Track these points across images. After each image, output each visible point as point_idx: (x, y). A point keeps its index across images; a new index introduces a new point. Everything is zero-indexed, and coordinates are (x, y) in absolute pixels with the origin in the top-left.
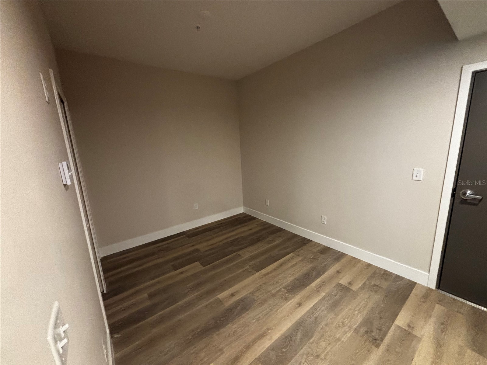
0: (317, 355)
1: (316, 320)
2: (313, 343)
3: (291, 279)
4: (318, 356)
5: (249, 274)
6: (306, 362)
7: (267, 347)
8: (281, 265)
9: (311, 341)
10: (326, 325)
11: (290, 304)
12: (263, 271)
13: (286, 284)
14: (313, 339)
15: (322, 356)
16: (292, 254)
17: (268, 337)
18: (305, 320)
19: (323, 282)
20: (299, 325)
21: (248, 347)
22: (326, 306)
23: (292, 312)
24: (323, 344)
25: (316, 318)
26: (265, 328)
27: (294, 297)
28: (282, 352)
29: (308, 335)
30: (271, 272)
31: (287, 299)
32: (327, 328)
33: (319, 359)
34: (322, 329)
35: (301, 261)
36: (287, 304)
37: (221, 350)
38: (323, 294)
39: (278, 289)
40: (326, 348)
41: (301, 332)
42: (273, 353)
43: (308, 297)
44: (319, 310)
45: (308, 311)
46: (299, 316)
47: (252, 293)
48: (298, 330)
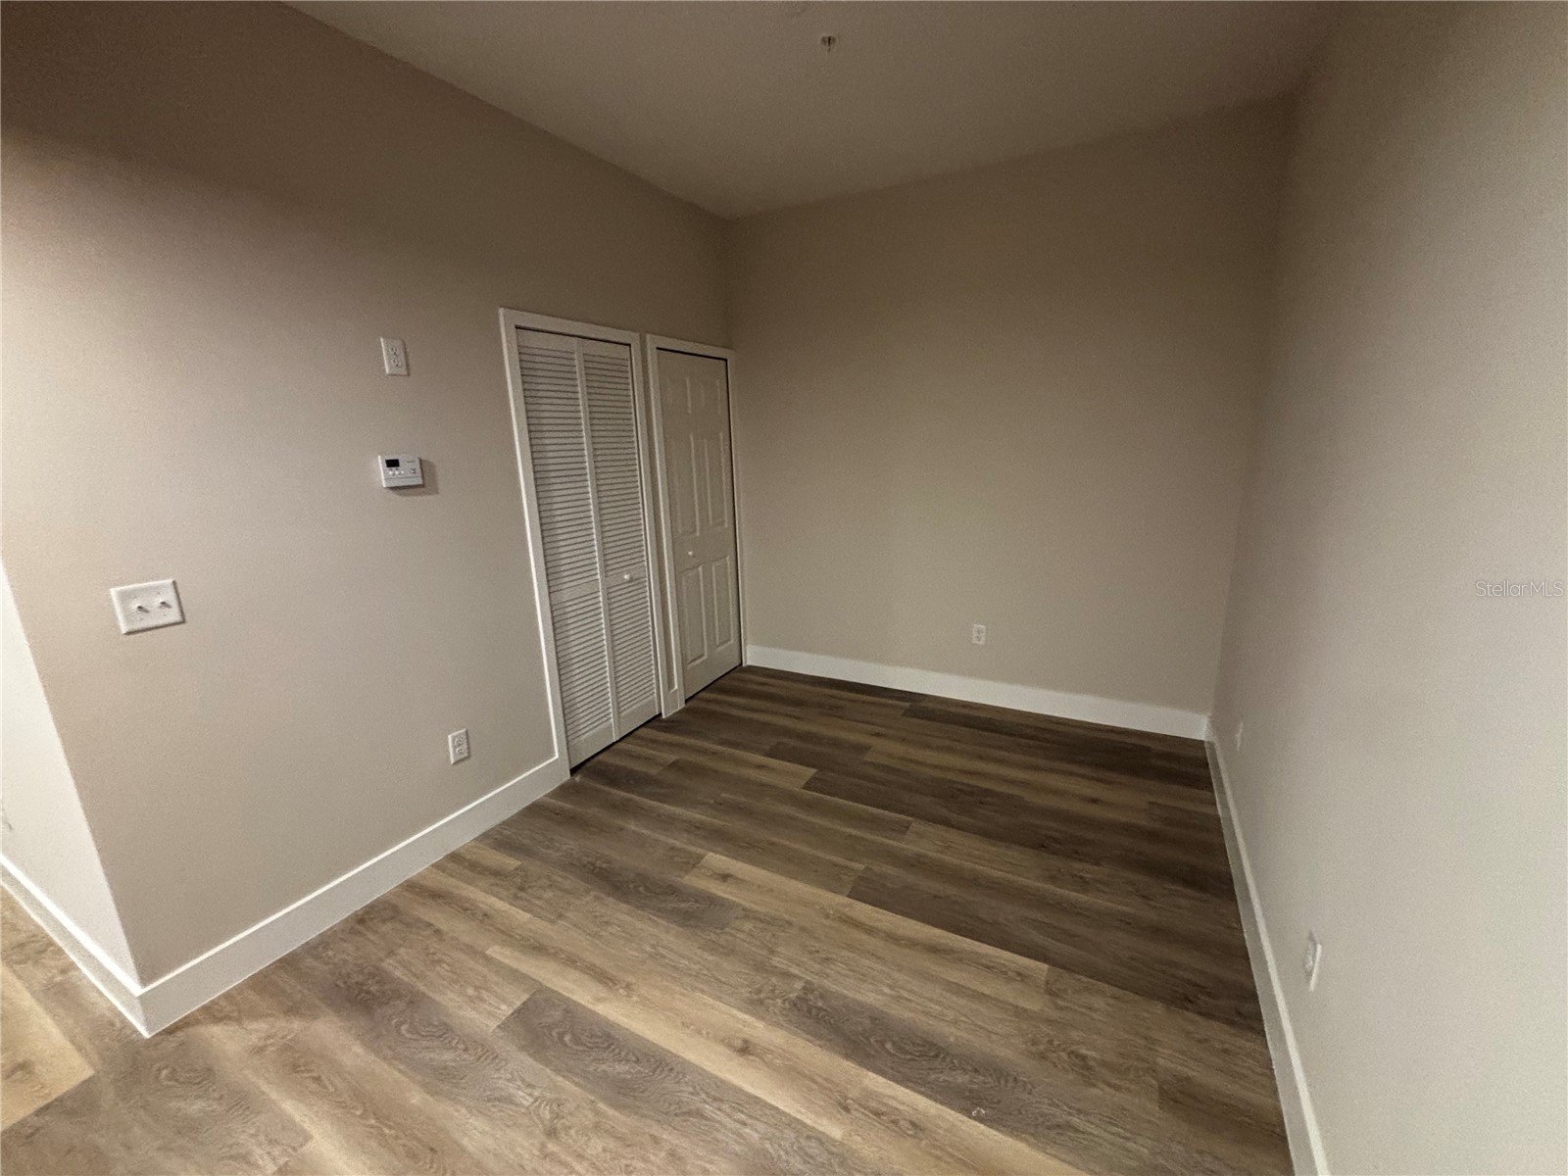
0: (555, 1129)
1: (689, 1113)
2: (597, 1113)
3: (870, 996)
4: (552, 1133)
5: (830, 878)
6: (536, 1100)
7: (574, 998)
8: (933, 949)
9: (602, 1106)
10: (673, 1156)
11: (738, 1020)
12: (863, 911)
13: (834, 987)
14: (611, 1112)
15: (551, 1147)
16: (1045, 966)
17: (600, 990)
18: (681, 1076)
19: (914, 1124)
20: (658, 1062)
21: (572, 962)
22: (768, 1146)
23: (704, 1032)
24: (596, 1146)
25: (699, 1114)
26: (630, 979)
27: (778, 1025)
28: (561, 1036)
29: (623, 1093)
30: (870, 931)
31: (756, 1005)
32: (658, 1157)
33: (543, 1138)
34: (655, 1140)
35: (1019, 1012)
36: (735, 1012)
37: (561, 916)
38: (835, 1131)
39: (794, 970)
40: (580, 1157)
41: (631, 1073)
42: (558, 1015)
43: (792, 1073)
44: (738, 1121)
45: (721, 1084)
46: (691, 1056)
47: (748, 914)
48: (638, 1061)
